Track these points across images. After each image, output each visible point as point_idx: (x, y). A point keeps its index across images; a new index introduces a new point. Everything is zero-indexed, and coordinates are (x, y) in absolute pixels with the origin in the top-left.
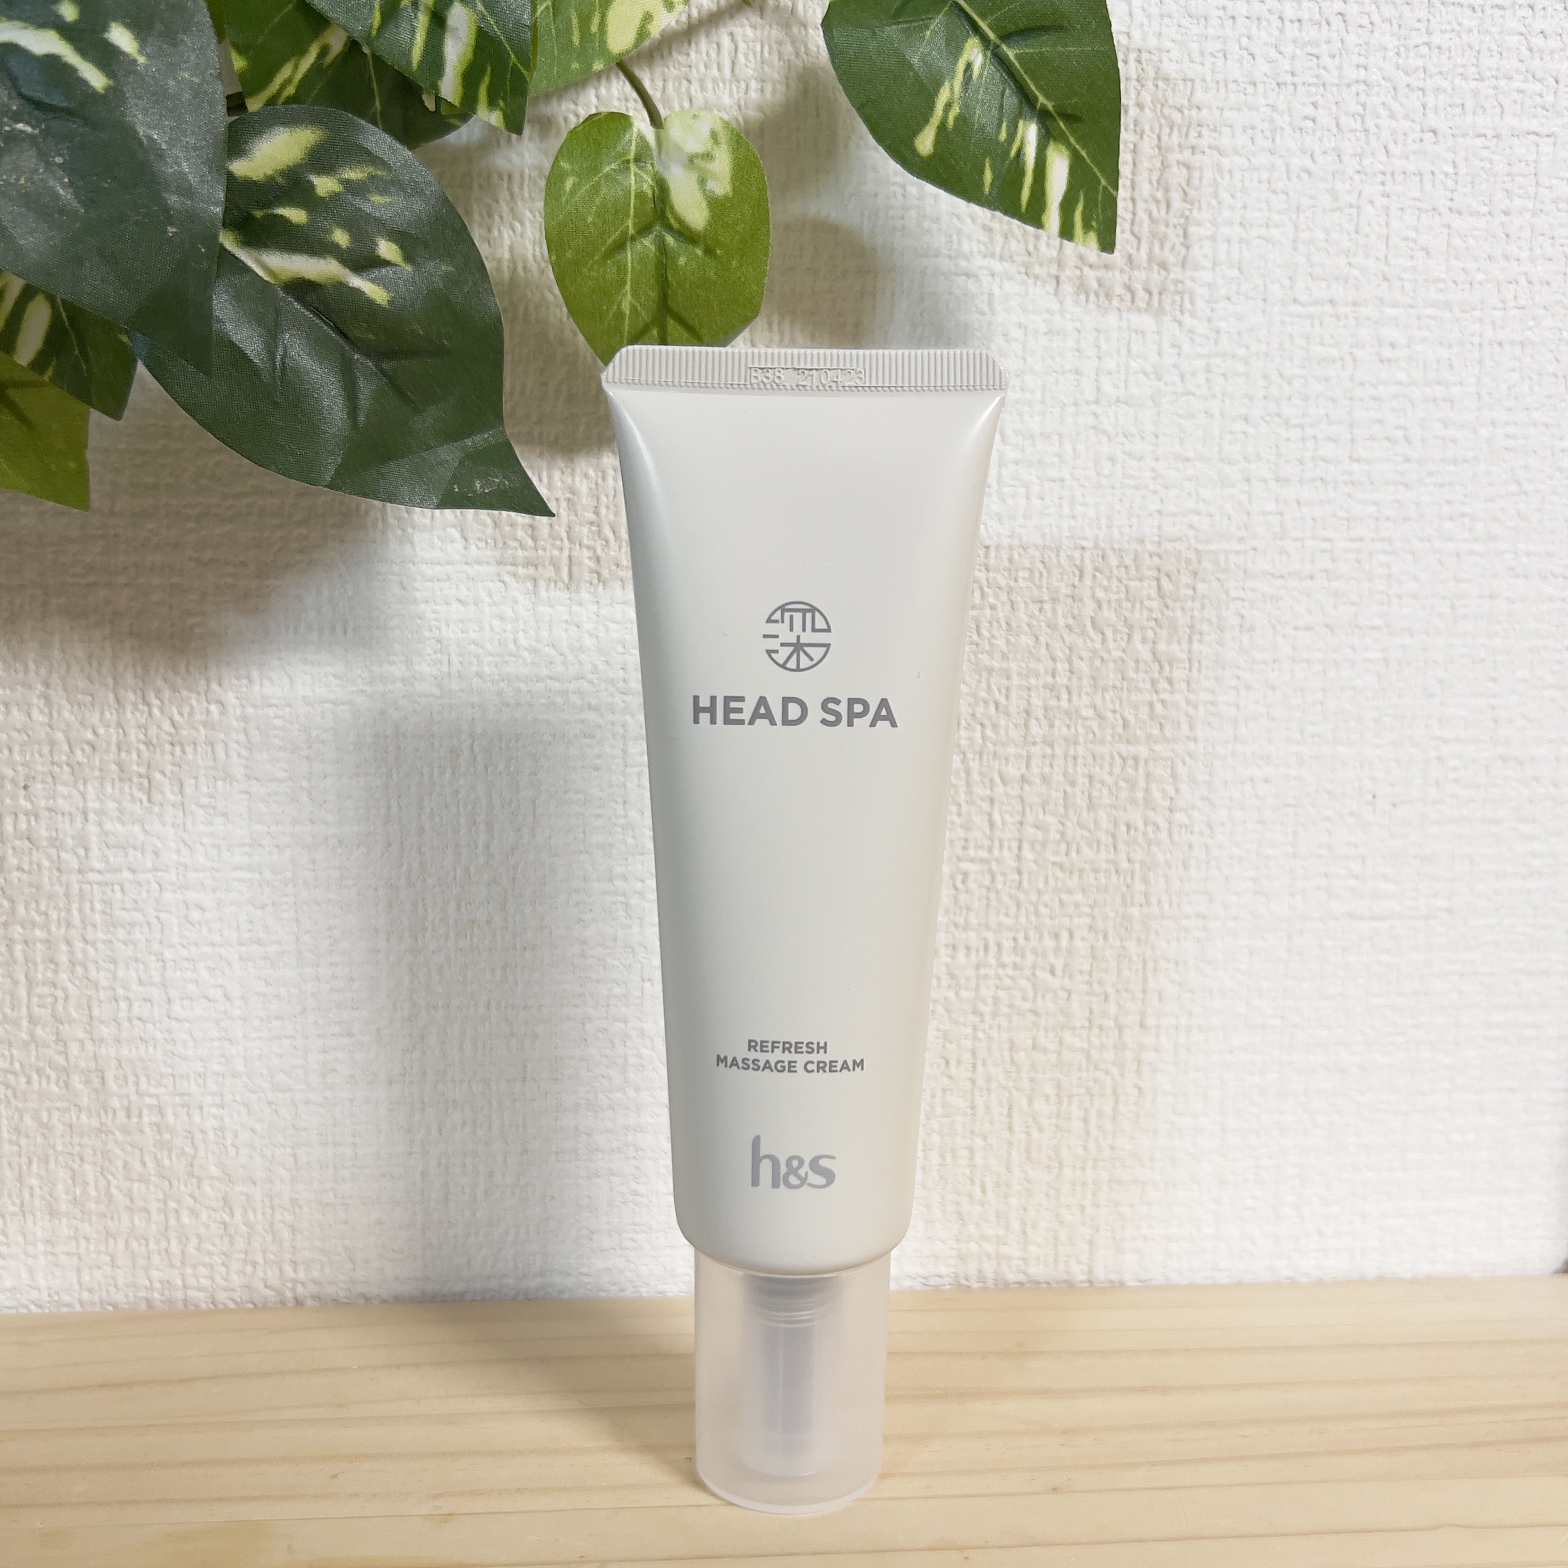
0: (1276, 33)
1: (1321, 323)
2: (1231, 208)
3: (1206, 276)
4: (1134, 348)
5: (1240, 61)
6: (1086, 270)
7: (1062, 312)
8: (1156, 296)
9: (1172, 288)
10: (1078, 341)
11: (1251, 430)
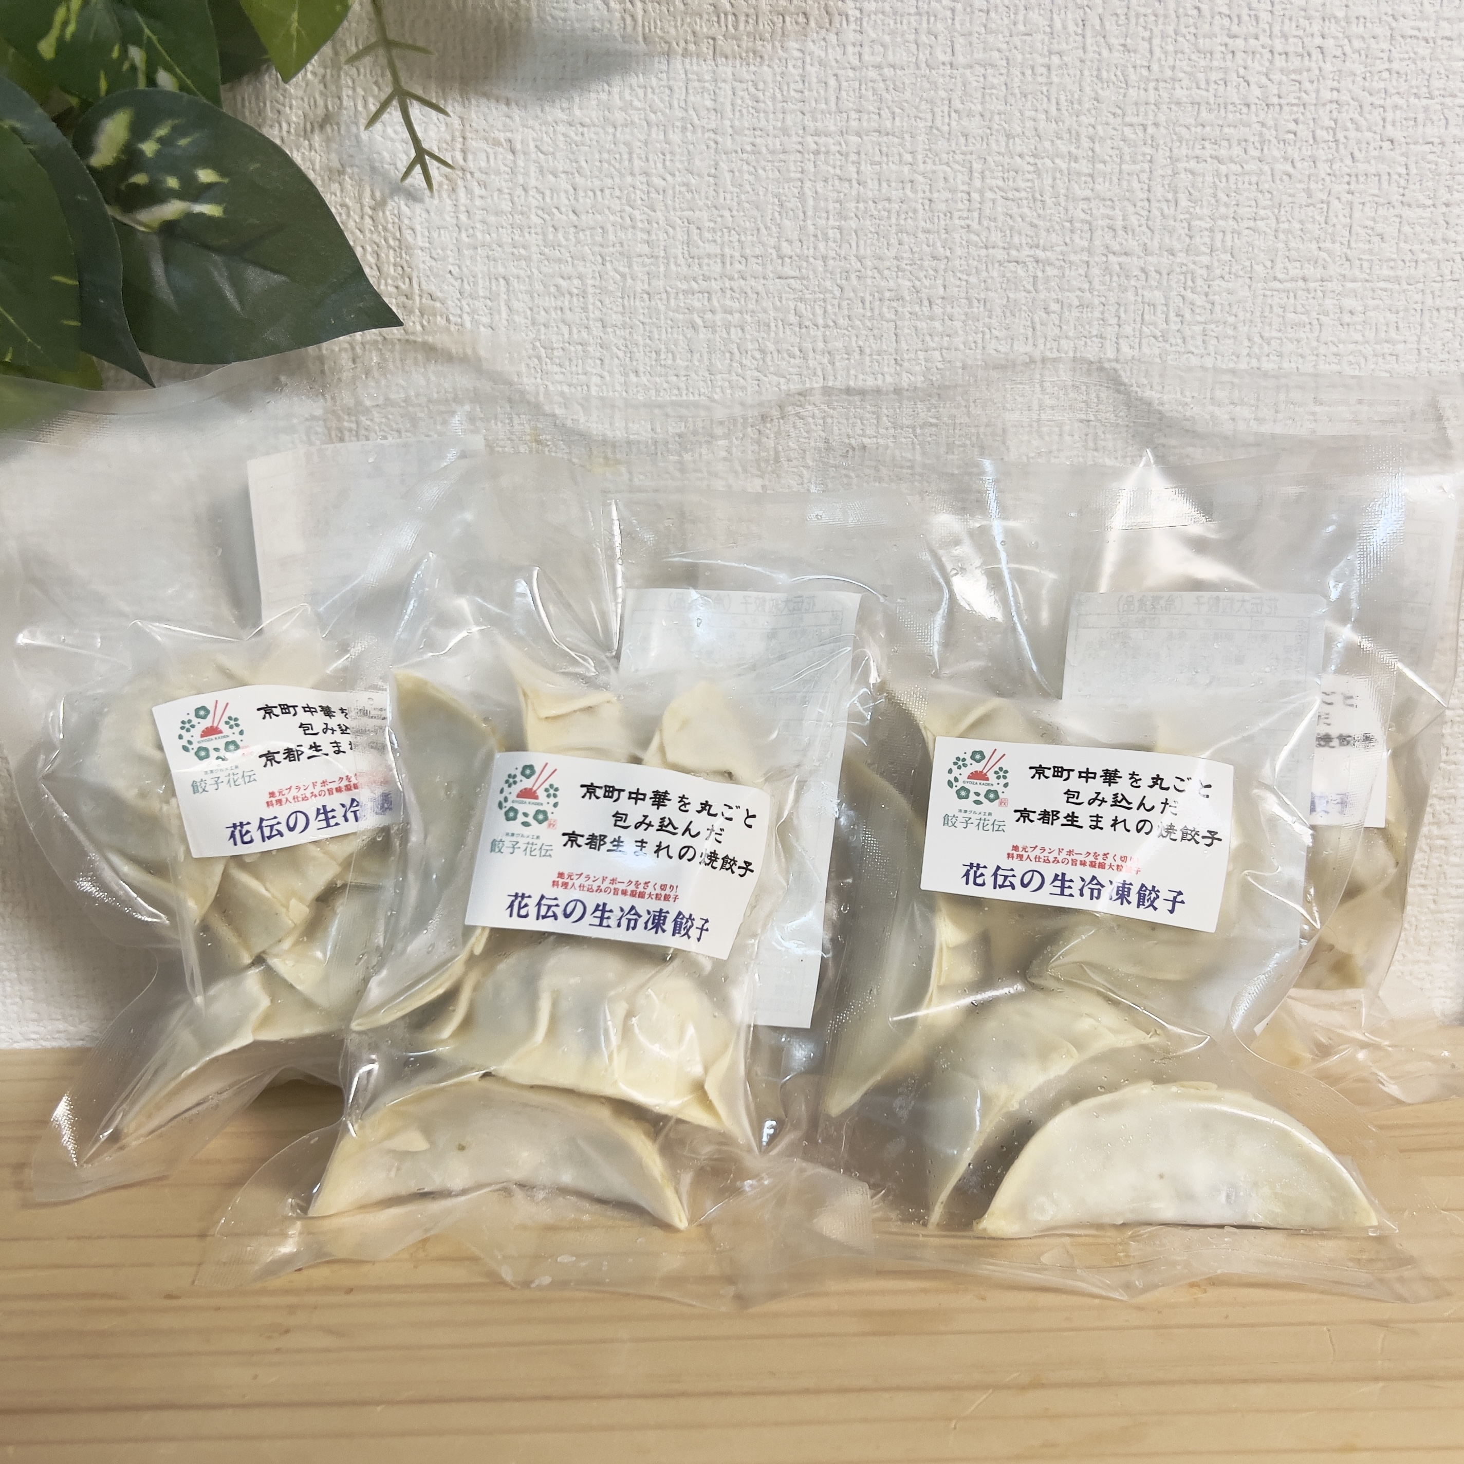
0: (1267, 64)
1: (1295, 297)
2: (1226, 205)
3: (1205, 260)
4: (1147, 317)
5: (1238, 87)
6: (1111, 257)
7: (1091, 291)
8: (1165, 277)
9: (1178, 270)
10: (1103, 313)
11: (1236, 381)
